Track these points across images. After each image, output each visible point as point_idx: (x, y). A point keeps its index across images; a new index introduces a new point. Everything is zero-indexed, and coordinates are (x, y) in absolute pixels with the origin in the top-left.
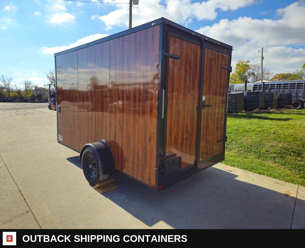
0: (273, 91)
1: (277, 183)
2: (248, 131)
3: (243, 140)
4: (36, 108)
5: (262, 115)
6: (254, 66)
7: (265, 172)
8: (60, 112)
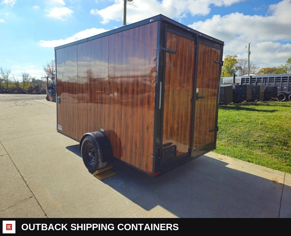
0: (259, 84)
1: (265, 170)
2: (237, 122)
3: (233, 130)
4: (34, 99)
5: (250, 107)
6: (241, 60)
7: (254, 160)
8: (60, 103)
